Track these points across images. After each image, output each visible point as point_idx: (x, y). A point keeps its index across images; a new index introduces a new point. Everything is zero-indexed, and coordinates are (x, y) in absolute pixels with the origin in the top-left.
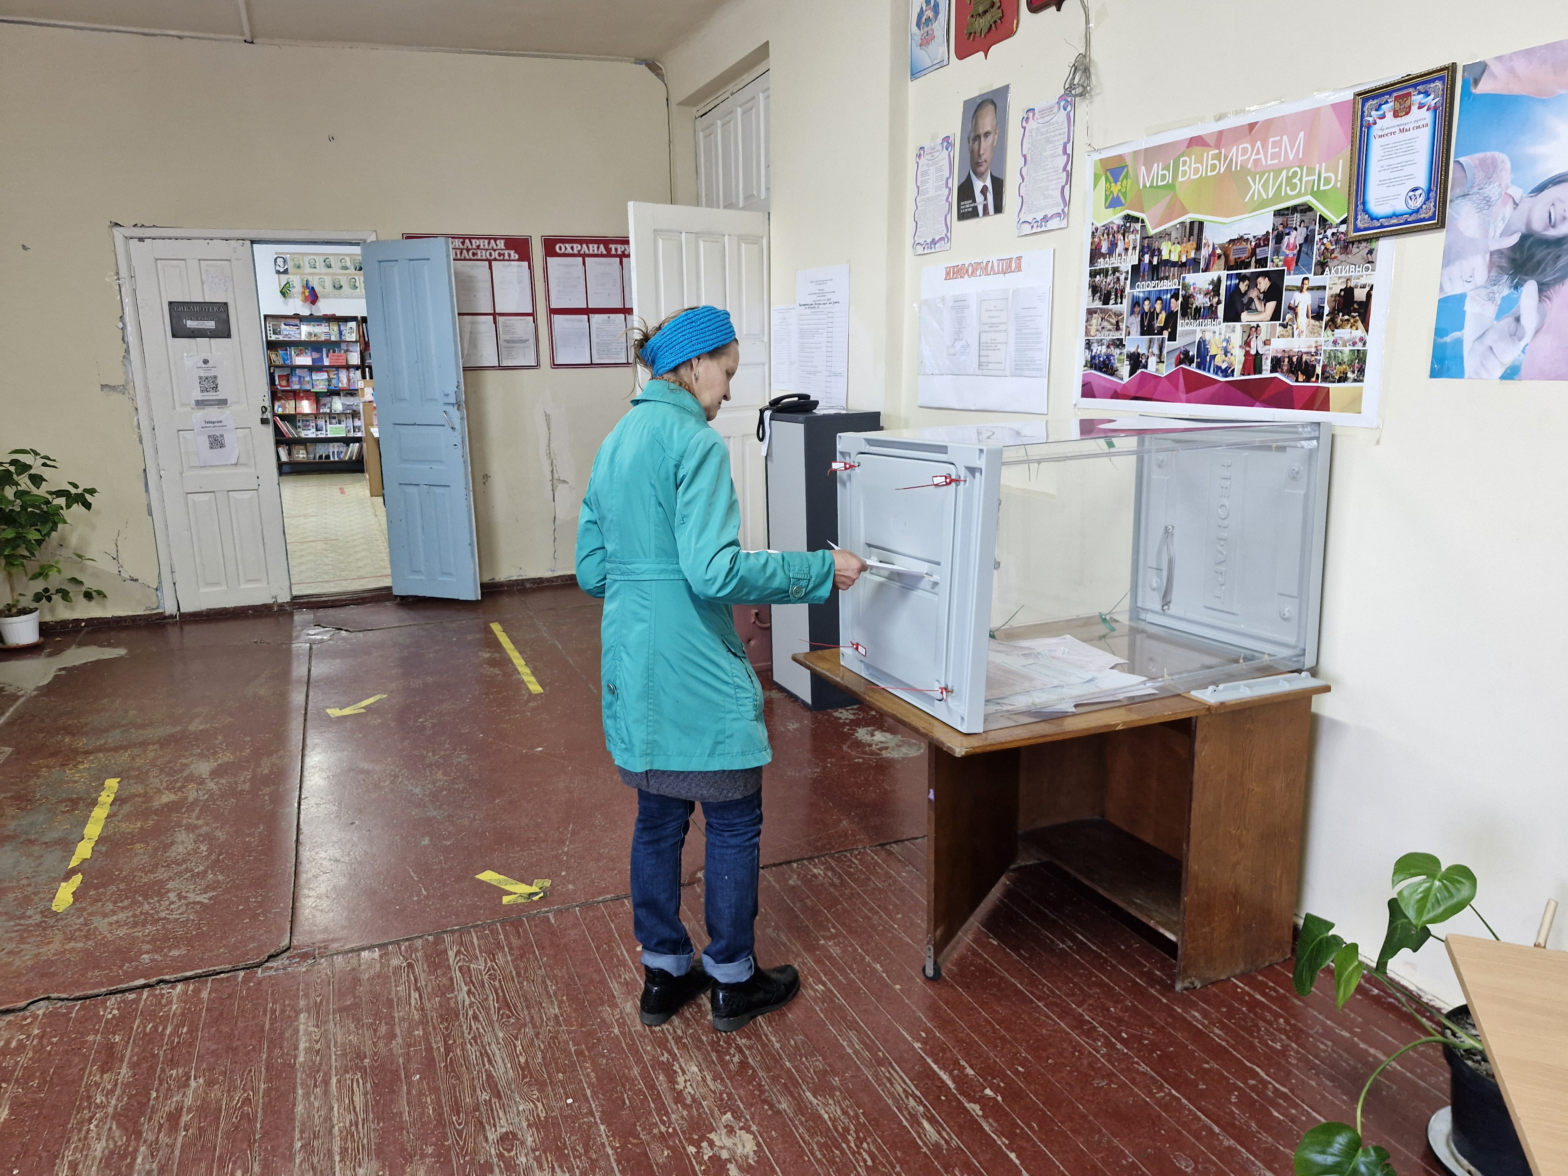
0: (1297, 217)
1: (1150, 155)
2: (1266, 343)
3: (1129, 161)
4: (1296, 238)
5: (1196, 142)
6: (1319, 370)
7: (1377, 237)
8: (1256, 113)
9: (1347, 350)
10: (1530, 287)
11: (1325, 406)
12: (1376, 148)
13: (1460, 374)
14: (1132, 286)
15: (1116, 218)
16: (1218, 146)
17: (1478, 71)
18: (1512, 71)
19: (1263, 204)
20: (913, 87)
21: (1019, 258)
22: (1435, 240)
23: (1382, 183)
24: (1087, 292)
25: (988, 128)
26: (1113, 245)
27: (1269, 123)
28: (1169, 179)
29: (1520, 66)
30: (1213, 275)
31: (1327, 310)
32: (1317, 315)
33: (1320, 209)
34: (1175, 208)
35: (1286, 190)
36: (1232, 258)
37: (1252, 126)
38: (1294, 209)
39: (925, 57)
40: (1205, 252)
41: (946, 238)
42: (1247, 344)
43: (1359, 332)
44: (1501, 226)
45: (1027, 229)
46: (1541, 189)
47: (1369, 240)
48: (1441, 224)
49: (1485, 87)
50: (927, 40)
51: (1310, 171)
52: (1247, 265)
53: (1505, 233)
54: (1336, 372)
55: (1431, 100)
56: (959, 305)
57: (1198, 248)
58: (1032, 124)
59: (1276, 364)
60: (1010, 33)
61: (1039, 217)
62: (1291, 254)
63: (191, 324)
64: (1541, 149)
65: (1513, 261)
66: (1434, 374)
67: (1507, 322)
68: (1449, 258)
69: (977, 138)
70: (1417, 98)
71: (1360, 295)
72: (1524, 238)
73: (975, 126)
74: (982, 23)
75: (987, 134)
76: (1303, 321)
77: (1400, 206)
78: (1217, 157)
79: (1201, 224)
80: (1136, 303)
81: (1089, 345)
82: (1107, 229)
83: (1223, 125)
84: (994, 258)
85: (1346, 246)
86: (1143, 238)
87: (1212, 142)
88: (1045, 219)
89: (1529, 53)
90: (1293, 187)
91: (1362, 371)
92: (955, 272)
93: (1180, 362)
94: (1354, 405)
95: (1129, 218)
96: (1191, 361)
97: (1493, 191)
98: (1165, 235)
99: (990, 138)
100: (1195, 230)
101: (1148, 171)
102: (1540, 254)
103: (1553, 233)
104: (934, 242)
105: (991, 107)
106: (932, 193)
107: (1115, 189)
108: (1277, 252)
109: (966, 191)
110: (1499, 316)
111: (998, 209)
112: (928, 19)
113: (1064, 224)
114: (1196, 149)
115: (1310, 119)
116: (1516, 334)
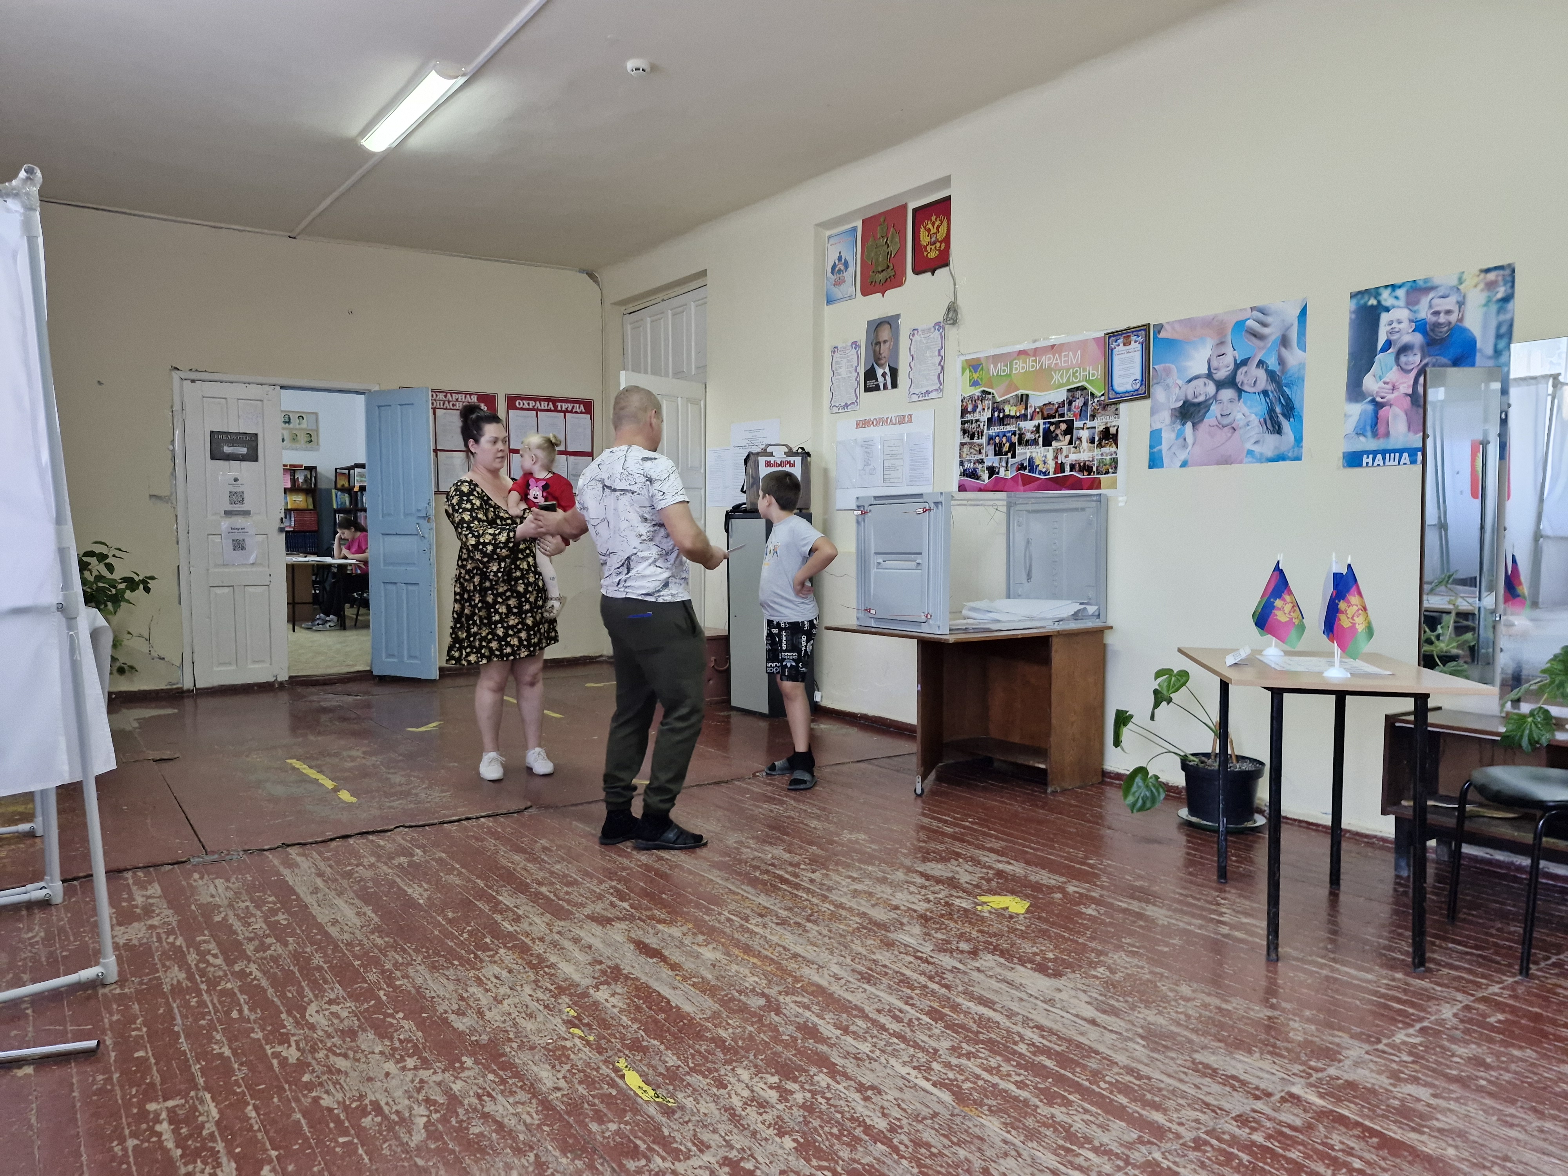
0: (1079, 393)
1: (996, 358)
2: (1067, 457)
3: (983, 362)
4: (1079, 403)
5: (1022, 353)
6: (1094, 469)
7: (1119, 402)
8: (1054, 339)
9: (1108, 458)
10: (1189, 425)
11: (1099, 487)
12: (1116, 360)
13: (1162, 466)
14: (988, 429)
15: (976, 392)
16: (1034, 355)
17: (1159, 328)
18: (1173, 329)
19: (1061, 386)
20: (827, 309)
21: (910, 415)
22: (1146, 404)
23: (1120, 376)
24: (959, 433)
25: (886, 338)
26: (975, 407)
27: (1062, 345)
28: (1008, 371)
29: (1177, 327)
30: (1035, 422)
31: (1097, 439)
32: (1092, 441)
33: (1091, 388)
34: (1012, 387)
35: (1072, 379)
36: (1045, 413)
37: (1053, 346)
38: (1077, 388)
39: (837, 292)
40: (1030, 410)
41: (856, 403)
42: (1056, 458)
43: (1113, 449)
44: (1174, 398)
45: (915, 398)
46: (1190, 381)
47: (1115, 403)
48: (1149, 396)
49: (1163, 335)
50: (839, 283)
51: (1084, 370)
52: (1054, 417)
53: (1177, 400)
54: (1103, 470)
55: (1140, 339)
56: (867, 445)
57: (1026, 408)
58: (917, 337)
59: (1072, 467)
60: (900, 284)
61: (924, 391)
62: (1077, 411)
63: (227, 449)
64: (1188, 364)
65: (1181, 413)
66: (1150, 467)
67: (1181, 440)
68: (1153, 412)
69: (878, 343)
70: (1134, 338)
71: (1113, 431)
72: (1184, 403)
73: (877, 336)
74: (881, 277)
75: (885, 342)
76: (1085, 444)
77: (1130, 388)
78: (1035, 361)
79: (1027, 396)
80: (990, 438)
81: (962, 463)
82: (971, 398)
83: (1038, 345)
84: (892, 415)
85: (1105, 407)
86: (993, 403)
87: (1031, 353)
88: (928, 392)
89: (1180, 321)
90: (1076, 377)
91: (1116, 468)
92: (862, 424)
93: (1019, 469)
94: (1113, 485)
95: (984, 392)
96: (1025, 469)
97: (1170, 381)
98: (1006, 401)
99: (887, 344)
100: (1024, 399)
101: (995, 367)
102: (1192, 409)
103: (1196, 400)
104: (846, 405)
105: (887, 326)
106: (844, 375)
107: (975, 376)
108: (1069, 410)
109: (870, 374)
110: (1177, 438)
111: (894, 385)
112: (840, 271)
113: (940, 395)
114: (1023, 357)
115: (1083, 344)
116: (1185, 446)
